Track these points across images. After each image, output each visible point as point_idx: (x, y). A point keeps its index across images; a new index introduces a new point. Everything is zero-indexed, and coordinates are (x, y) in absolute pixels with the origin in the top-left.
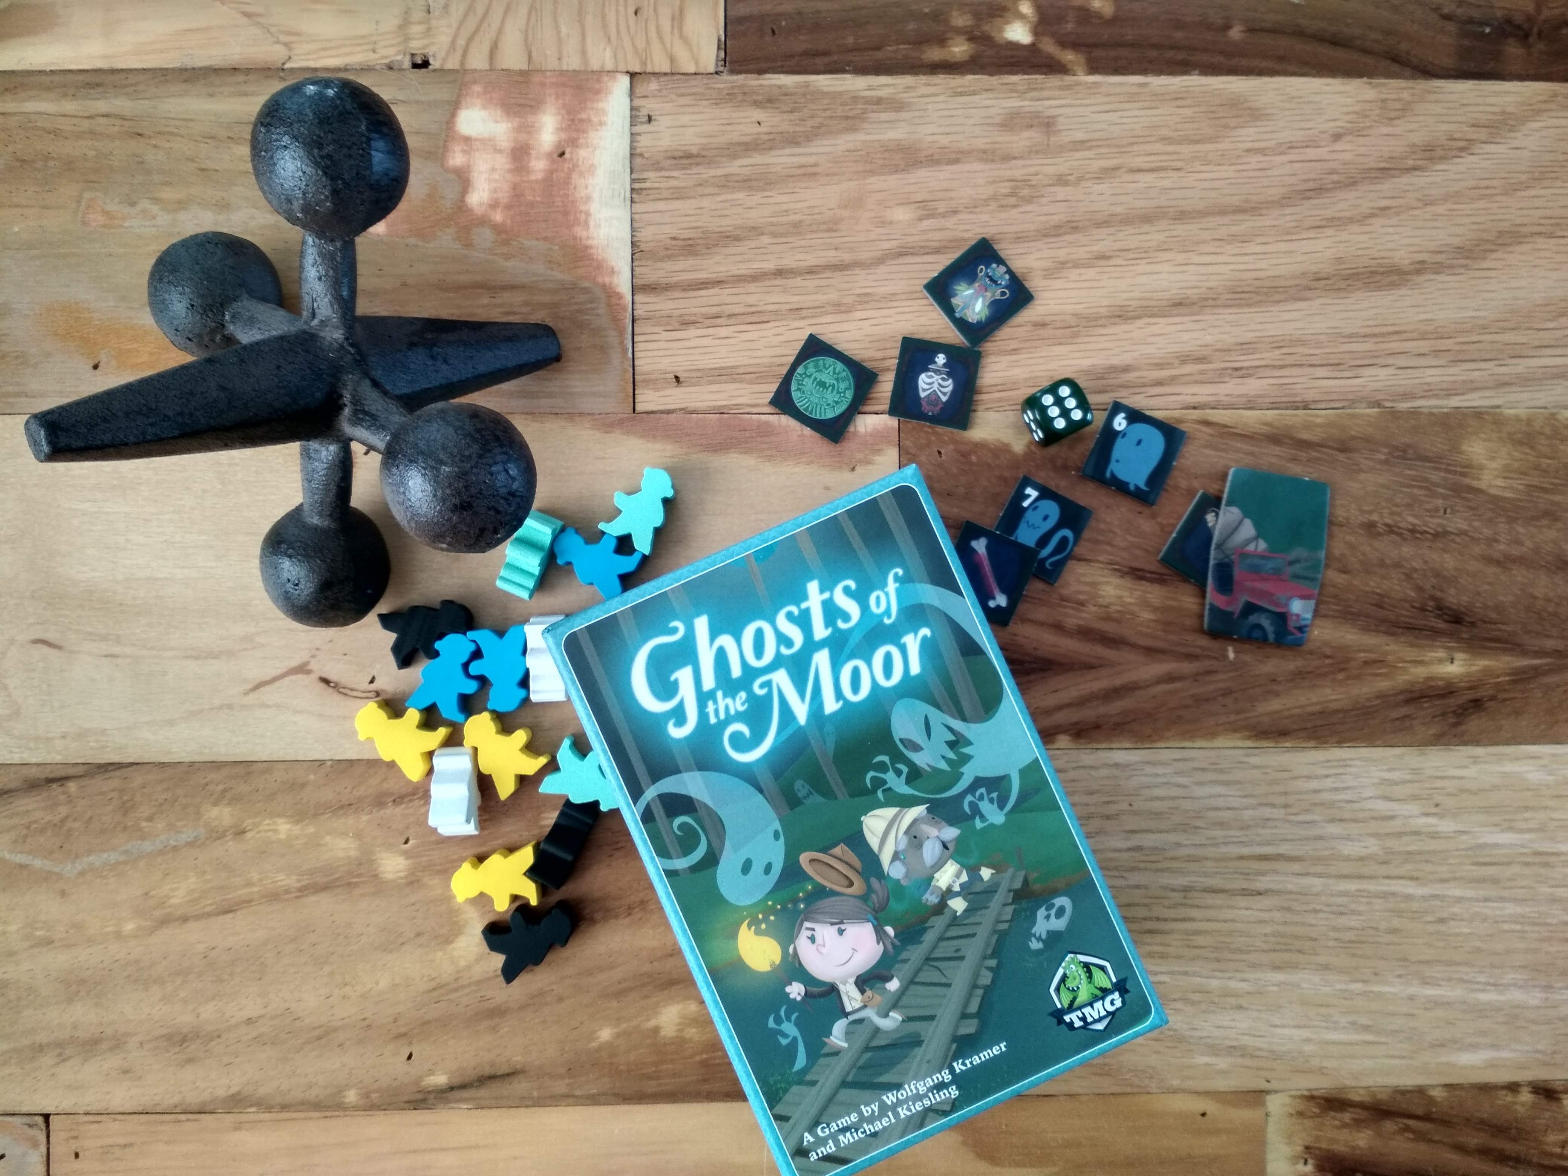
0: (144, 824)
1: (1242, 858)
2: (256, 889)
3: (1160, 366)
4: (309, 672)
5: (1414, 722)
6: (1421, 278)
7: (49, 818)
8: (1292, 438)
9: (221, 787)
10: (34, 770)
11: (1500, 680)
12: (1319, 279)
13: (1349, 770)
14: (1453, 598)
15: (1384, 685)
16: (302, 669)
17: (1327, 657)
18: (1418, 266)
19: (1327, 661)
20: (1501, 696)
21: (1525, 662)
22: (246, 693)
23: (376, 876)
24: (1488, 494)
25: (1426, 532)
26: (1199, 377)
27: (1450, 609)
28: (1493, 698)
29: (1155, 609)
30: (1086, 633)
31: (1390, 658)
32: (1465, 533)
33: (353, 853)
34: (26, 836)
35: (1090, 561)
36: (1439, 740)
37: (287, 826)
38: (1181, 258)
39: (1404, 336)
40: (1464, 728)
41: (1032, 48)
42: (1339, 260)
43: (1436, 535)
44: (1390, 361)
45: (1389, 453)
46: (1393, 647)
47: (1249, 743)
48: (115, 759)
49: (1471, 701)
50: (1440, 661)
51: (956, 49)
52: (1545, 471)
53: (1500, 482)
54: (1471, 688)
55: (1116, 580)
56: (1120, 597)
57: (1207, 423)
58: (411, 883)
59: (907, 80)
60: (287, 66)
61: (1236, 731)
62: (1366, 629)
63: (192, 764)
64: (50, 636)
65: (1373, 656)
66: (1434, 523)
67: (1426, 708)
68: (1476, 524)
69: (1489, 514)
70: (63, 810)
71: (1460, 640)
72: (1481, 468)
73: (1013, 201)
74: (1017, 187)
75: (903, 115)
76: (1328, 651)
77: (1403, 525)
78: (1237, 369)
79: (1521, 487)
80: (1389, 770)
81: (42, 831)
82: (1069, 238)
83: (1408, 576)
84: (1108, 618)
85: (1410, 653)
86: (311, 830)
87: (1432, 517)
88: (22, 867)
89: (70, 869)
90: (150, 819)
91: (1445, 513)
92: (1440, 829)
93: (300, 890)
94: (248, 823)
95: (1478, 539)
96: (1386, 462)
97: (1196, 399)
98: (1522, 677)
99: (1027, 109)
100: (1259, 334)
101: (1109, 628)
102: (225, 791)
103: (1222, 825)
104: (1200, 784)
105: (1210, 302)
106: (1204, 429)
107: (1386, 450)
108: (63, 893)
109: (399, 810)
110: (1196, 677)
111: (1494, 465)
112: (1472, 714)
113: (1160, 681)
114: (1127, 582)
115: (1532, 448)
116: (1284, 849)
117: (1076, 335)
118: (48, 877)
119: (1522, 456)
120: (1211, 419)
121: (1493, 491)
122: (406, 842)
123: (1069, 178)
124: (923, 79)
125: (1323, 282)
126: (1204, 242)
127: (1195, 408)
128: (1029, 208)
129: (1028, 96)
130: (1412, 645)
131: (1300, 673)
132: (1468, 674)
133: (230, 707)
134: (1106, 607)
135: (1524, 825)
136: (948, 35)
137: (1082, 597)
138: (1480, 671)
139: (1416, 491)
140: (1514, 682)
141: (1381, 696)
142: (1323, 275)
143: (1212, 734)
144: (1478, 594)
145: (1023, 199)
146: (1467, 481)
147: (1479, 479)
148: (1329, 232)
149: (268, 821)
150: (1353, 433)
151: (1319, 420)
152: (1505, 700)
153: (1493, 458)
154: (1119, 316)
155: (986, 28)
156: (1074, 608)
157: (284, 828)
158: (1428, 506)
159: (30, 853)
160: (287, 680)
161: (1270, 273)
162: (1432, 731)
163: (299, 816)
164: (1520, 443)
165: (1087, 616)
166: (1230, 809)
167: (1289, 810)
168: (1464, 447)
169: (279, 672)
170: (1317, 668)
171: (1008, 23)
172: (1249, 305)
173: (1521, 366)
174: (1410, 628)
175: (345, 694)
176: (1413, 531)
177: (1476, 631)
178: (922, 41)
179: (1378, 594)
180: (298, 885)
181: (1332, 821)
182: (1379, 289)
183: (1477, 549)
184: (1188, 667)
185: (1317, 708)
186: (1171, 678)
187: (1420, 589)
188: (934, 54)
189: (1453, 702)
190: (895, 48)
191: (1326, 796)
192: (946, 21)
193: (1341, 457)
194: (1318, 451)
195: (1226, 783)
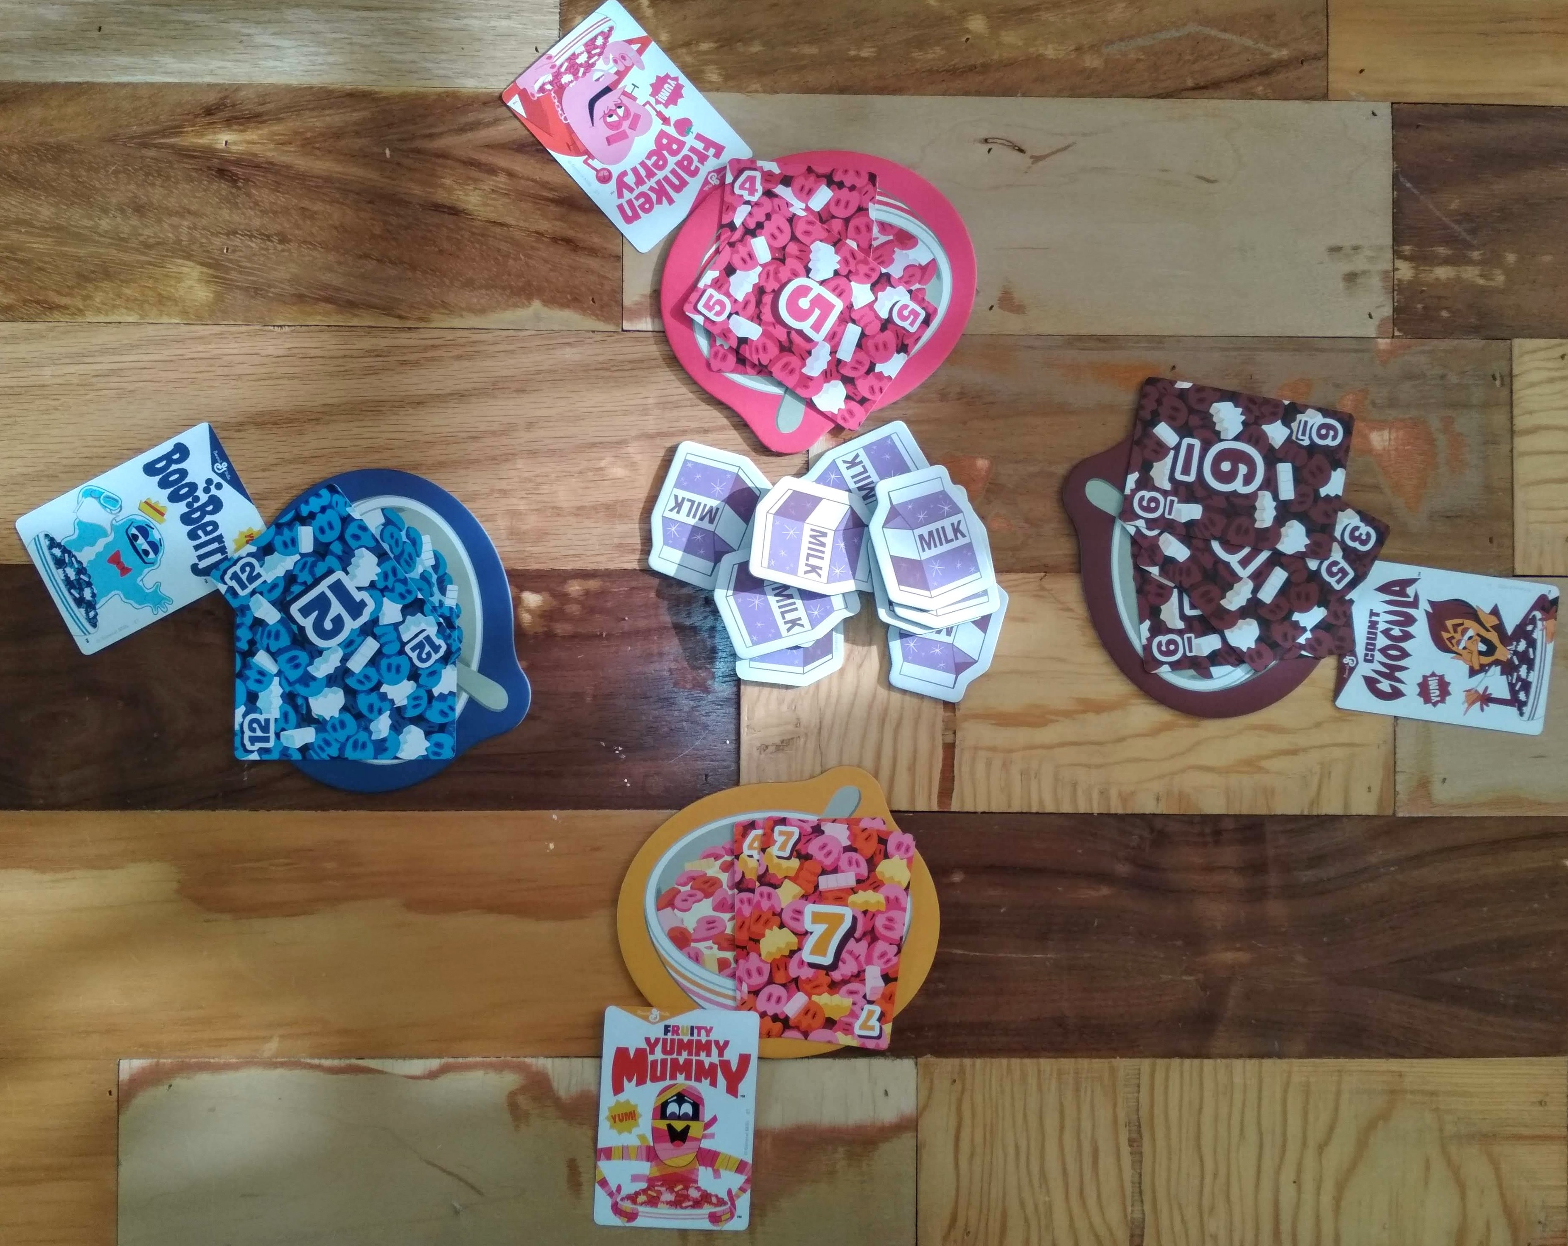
0: (1143, 57)
1: (385, 9)
2: (1069, 11)
3: (432, 359)
4: (1032, 157)
5: (256, 100)
6: (240, 419)
7: (1206, 62)
8: (340, 305)
9: (1092, 80)
10: (1216, 95)
11: (190, 129)
12: (317, 420)
13: (304, 68)
14: (224, 187)
15: (277, 128)
16: (1036, 159)
17: (318, 149)
18: (241, 428)
19: (317, 145)
20: (191, 117)
21: (172, 140)
22: (1074, 143)
23: (988, 17)
24: (193, 261)
25: (242, 235)
26: (405, 351)
27: (227, 180)
28: (197, 116)
29: (442, 186)
30: (492, 170)
31: (272, 146)
32: (212, 234)
33: (1003, 33)
34: (1222, 51)
35: (487, 221)
36: (238, 88)
37: (1046, 53)
38: (417, 437)
39: (253, 377)
40: (220, 95)
41: (521, 588)
42: (301, 433)
43: (235, 233)
44: (265, 360)
45: (268, 292)
46: (270, 154)
47: (377, 89)
48: (1161, 102)
49: (213, 114)
50: (235, 143)
51: (577, 588)
52: (150, 277)
53: (185, 270)
54: (214, 123)
55: (470, 207)
56: (466, 195)
57: (400, 317)
58: (966, 11)
59: (612, 566)
60: (1043, 574)
61: (386, 98)
62: (288, 167)
63: (1110, 96)
64: (1205, 185)
65: (285, 148)
66: (237, 241)
67: (247, 110)
68: (204, 240)
69: (194, 247)
70: (1196, 67)
71: (220, 158)
72: (199, 281)
73: (539, 480)
74: (535, 489)
75: (616, 541)
76: (317, 152)
77: (259, 241)
78: (377, 356)
79: (170, 266)
80: (275, 67)
81: (1211, 54)
82: (498, 452)
83: (256, 203)
84: (475, 180)
85: (256, 149)
86: (1031, 50)
87: (237, 246)
88: (1225, 30)
89: (1192, 28)
90: (1138, 60)
91: (227, 249)
92: (239, 25)
93: (1038, 10)
94: (1073, 56)
95: (204, 229)
96: (270, 286)
97: (408, 335)
98: (176, 130)
99: (528, 545)
100: (363, 381)
101: (474, 173)
102: (1089, 77)
103: (398, 33)
104: (413, 62)
105: (395, 404)
106: (404, 314)
107: (271, 295)
108: (1197, 12)
109: (972, 62)
110: (413, 137)
111: (190, 283)
112: (212, 105)
113: (440, 135)
114: (463, 206)
115: (160, 294)
116: (354, 14)
117: (494, 383)
118: (1208, 22)
119: (168, 289)
120: (397, 320)
121: (191, 264)
122: (968, 39)
123: (498, 495)
124: (602, 567)
125: (313, 417)
126: (400, 448)
127: (409, 328)
128: (526, 475)
129: (527, 554)
130: (255, 155)
131: (338, 138)
132: (215, 133)
133: (1084, 135)
134: (476, 189)
135: (177, 26)
136: (581, 598)
137: (494, 196)
138: (206, 135)
139: (249, 265)
140: (181, 127)
141: (279, 120)
142: (315, 422)
143: (403, 96)
144: (205, 190)
145: (530, 481)
146: (211, 271)
147: (202, 272)
148: (307, 454)
149: (1060, 57)
150: (295, 308)
151: (319, 317)
152: (188, 114)
153: (191, 287)
154: (463, 396)
155: (555, 603)
156: (500, 188)
157: (1050, 52)
158: (241, 254)
159: (1219, 40)
160: (1047, 151)
161: (352, 424)
162: (243, 93)
163: (1039, 59)
164: (169, 299)
165: (489, 183)
166: (392, 44)
167: (348, 41)
168: (211, 295)
169: (1053, 157)
170: (325, 141)
171: (539, 607)
172: (368, 401)
173: (166, 353)
174: (257, 166)
175: (1008, 141)
176: (251, 236)
177: (208, 164)
178: (601, 594)
179: (278, 192)
180: (1040, 13)
181: (319, 33)
182: (270, 412)
183: (204, 222)
184: (419, 144)
185: (327, 112)
186: (431, 136)
187: (249, 195)
188: (593, 584)
189: (227, 114)
190: (621, 589)
191: (322, 50)
192: (584, 607)
193: (303, 291)
194: (319, 295)
195: (392, 61)
